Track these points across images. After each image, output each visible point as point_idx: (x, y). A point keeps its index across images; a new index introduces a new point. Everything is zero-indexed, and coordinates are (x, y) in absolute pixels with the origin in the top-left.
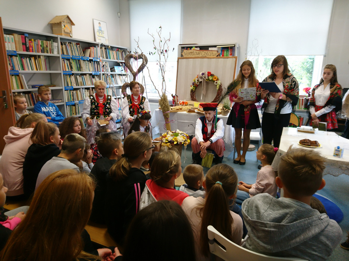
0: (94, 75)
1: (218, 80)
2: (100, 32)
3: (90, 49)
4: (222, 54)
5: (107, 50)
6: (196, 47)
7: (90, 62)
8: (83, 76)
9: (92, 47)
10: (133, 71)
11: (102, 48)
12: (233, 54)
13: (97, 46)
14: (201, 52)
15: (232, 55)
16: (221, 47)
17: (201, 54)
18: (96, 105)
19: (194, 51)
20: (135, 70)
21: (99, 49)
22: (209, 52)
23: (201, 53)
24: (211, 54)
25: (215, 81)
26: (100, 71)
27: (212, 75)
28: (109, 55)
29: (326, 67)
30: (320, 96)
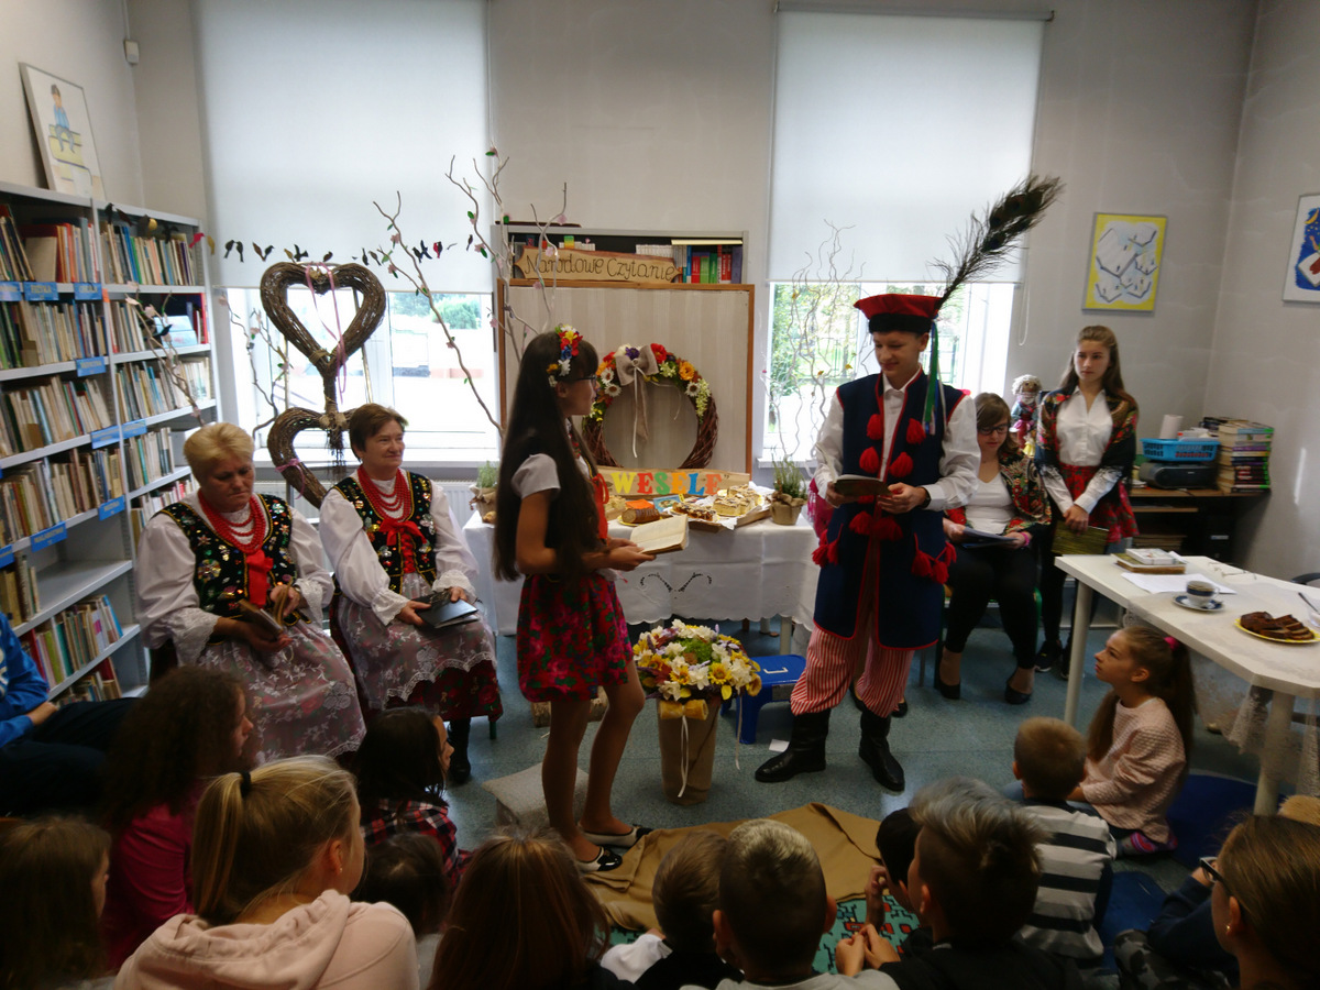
0: (84, 378)
1: (696, 377)
2: (64, 136)
3: (54, 234)
4: (692, 271)
5: (123, 236)
6: (580, 238)
7: (61, 311)
8: (36, 393)
9: (61, 224)
10: (318, 347)
11: (106, 231)
12: (733, 275)
13: (84, 221)
14: (606, 259)
15: (730, 278)
16: (688, 246)
17: (604, 269)
18: (226, 557)
19: (573, 253)
20: (328, 343)
21: (93, 232)
22: (638, 262)
23: (606, 263)
24: (649, 271)
25: (688, 382)
26: (107, 355)
27: (670, 359)
28: (132, 260)
29: (1087, 334)
30: (1077, 432)
